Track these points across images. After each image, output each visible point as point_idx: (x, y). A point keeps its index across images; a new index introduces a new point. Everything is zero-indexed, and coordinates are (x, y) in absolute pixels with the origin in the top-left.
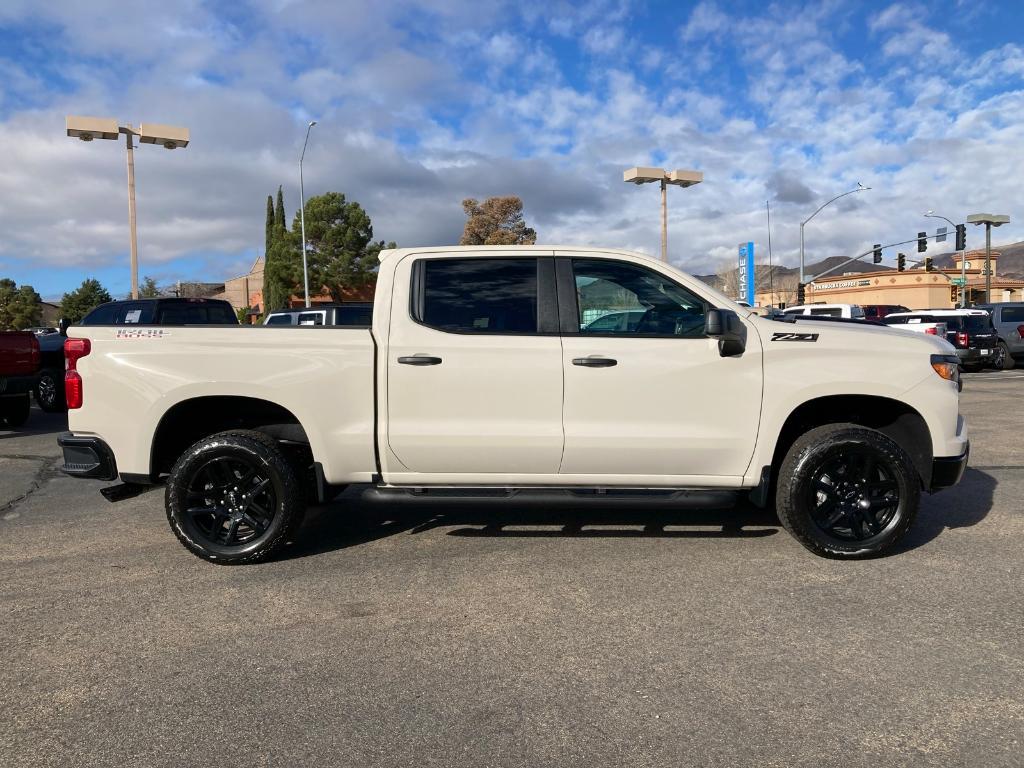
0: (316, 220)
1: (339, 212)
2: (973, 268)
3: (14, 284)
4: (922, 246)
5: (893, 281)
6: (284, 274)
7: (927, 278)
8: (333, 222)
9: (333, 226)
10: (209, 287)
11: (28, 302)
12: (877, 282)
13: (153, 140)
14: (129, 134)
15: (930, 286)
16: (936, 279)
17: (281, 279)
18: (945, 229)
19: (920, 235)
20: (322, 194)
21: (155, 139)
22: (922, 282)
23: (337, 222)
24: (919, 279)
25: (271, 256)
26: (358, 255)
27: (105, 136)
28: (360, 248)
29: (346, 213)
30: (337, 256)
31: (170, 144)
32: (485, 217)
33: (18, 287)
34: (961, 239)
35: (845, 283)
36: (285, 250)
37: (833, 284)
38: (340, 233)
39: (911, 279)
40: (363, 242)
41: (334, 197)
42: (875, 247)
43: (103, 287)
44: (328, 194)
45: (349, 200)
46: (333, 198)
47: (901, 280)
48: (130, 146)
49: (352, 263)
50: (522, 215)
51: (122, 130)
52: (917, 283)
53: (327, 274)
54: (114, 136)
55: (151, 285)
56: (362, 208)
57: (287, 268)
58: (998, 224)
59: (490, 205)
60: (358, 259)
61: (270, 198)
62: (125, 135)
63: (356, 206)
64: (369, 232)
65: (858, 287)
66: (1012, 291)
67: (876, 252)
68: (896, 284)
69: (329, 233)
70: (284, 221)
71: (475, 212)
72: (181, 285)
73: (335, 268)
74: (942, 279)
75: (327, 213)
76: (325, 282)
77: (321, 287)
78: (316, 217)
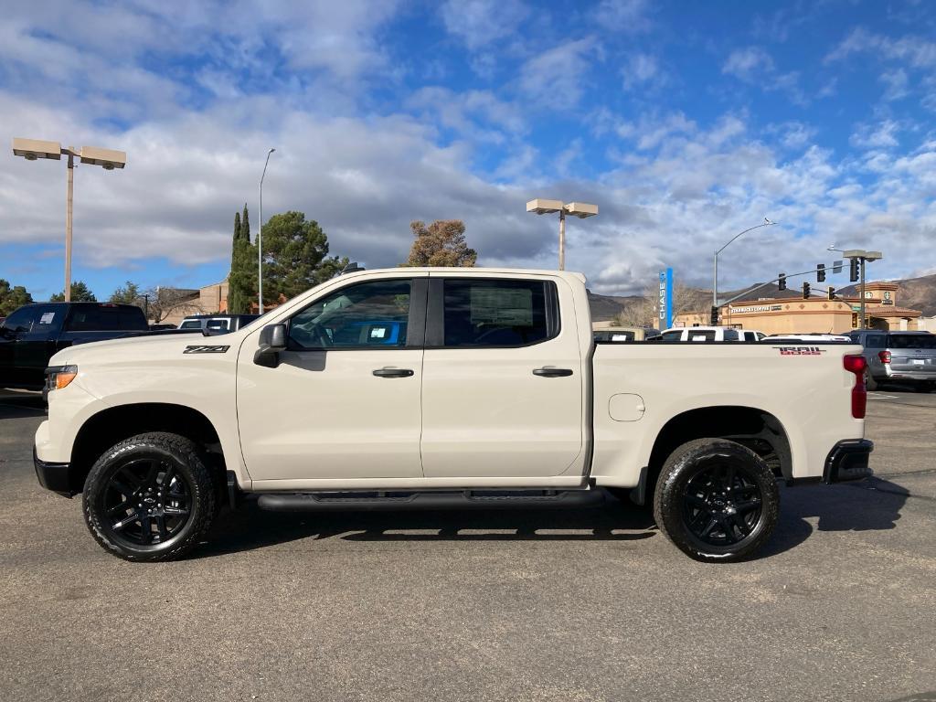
0: (277, 235)
1: (298, 229)
2: (874, 298)
3: (8, 285)
4: (821, 277)
5: (802, 307)
6: (244, 282)
7: (832, 305)
8: (293, 238)
9: (293, 241)
10: (182, 292)
11: (20, 301)
12: (787, 307)
13: (93, 162)
14: (71, 155)
15: (836, 313)
16: (840, 307)
17: (242, 288)
18: (841, 262)
19: (819, 266)
20: (283, 213)
21: (94, 160)
22: (828, 309)
23: (296, 238)
24: (825, 306)
25: (236, 266)
26: (314, 268)
27: (48, 156)
28: (316, 262)
29: (304, 230)
30: (294, 268)
31: (109, 165)
32: (431, 238)
33: (12, 287)
34: (854, 272)
35: (759, 308)
36: (246, 261)
37: (749, 308)
38: (298, 248)
39: (818, 306)
40: (319, 257)
41: (294, 215)
42: (780, 276)
43: (88, 289)
44: (289, 212)
45: (308, 219)
46: (294, 217)
47: (809, 306)
48: (71, 166)
49: (308, 275)
50: (464, 237)
51: (64, 151)
52: (823, 309)
53: (284, 284)
54: (57, 157)
55: (133, 289)
56: (319, 226)
57: (248, 277)
58: (871, 260)
59: (437, 228)
60: (314, 272)
61: (238, 214)
62: (67, 156)
63: (314, 224)
64: (326, 249)
65: (771, 311)
66: (909, 320)
67: (780, 281)
68: (804, 310)
69: (287, 248)
70: (249, 236)
71: (422, 233)
72: (160, 290)
73: (292, 279)
74: (845, 307)
75: (287, 230)
76: (283, 292)
77: (279, 296)
78: (277, 233)
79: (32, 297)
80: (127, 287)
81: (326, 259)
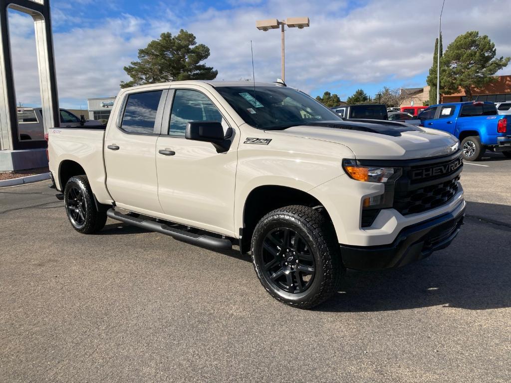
0: (458, 50)
1: (473, 43)
8: (470, 49)
9: (469, 51)
11: (335, 101)
13: (294, 26)
14: (283, 24)
20: (464, 34)
23: (472, 48)
26: (483, 67)
27: (273, 27)
28: (486, 63)
29: (478, 43)
30: (469, 69)
31: (301, 26)
33: (331, 95)
40: (488, 59)
41: (471, 34)
43: (365, 93)
44: (468, 33)
45: (481, 35)
48: (283, 30)
54: (276, 27)
56: (489, 38)
60: (484, 69)
62: (281, 25)
64: (494, 53)
69: (465, 56)
75: (465, 44)
76: (460, 85)
77: (458, 88)
78: (458, 48)
79: (340, 99)
80: (384, 90)
81: (493, 59)
